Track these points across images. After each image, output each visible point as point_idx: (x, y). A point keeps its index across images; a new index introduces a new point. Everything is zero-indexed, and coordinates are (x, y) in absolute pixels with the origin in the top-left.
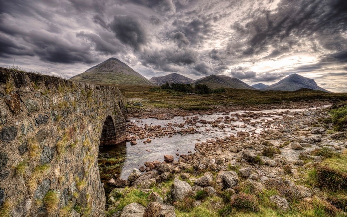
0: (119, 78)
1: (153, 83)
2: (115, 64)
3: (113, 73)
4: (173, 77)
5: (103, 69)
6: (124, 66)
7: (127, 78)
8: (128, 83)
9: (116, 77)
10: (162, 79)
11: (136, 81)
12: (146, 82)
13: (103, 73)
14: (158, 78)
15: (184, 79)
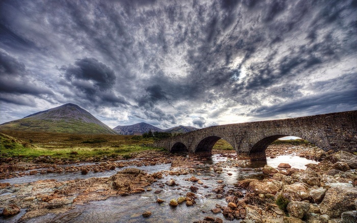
0: (75, 126)
1: (117, 132)
2: (72, 110)
3: (67, 120)
4: (141, 126)
5: (55, 115)
6: (84, 114)
7: (85, 126)
8: (86, 132)
9: (70, 124)
10: (128, 128)
11: (97, 129)
12: (109, 131)
13: (54, 119)
14: (124, 126)
15: (153, 128)
